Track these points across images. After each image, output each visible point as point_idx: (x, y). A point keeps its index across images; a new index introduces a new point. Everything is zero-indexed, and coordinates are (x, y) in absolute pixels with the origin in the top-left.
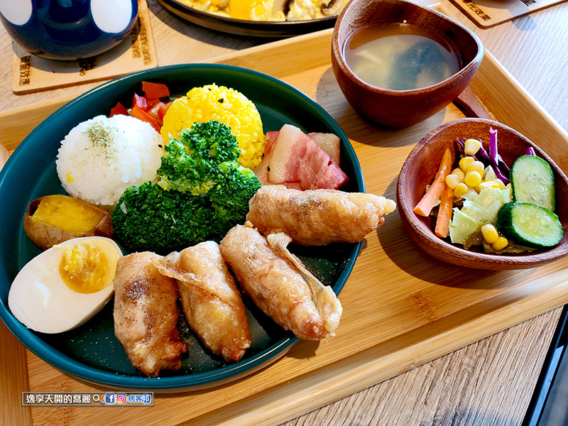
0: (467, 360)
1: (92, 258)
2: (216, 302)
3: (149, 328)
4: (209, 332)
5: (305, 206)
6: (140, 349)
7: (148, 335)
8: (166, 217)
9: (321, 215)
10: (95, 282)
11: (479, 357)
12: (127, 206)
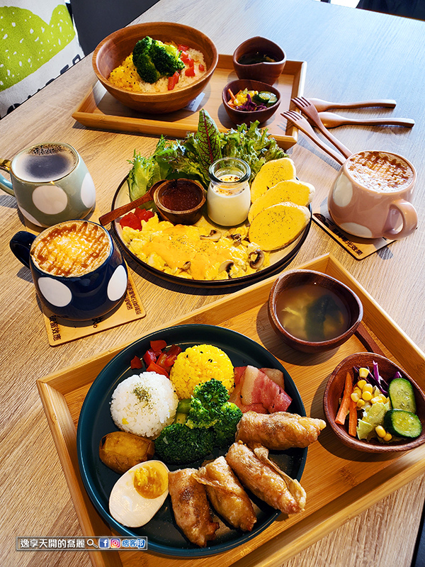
0: (378, 509)
1: (152, 476)
2: (234, 497)
3: (197, 517)
4: (233, 516)
5: (274, 429)
6: (195, 531)
7: (198, 522)
8: (192, 444)
9: (285, 434)
10: (157, 491)
11: (386, 506)
12: (168, 440)
